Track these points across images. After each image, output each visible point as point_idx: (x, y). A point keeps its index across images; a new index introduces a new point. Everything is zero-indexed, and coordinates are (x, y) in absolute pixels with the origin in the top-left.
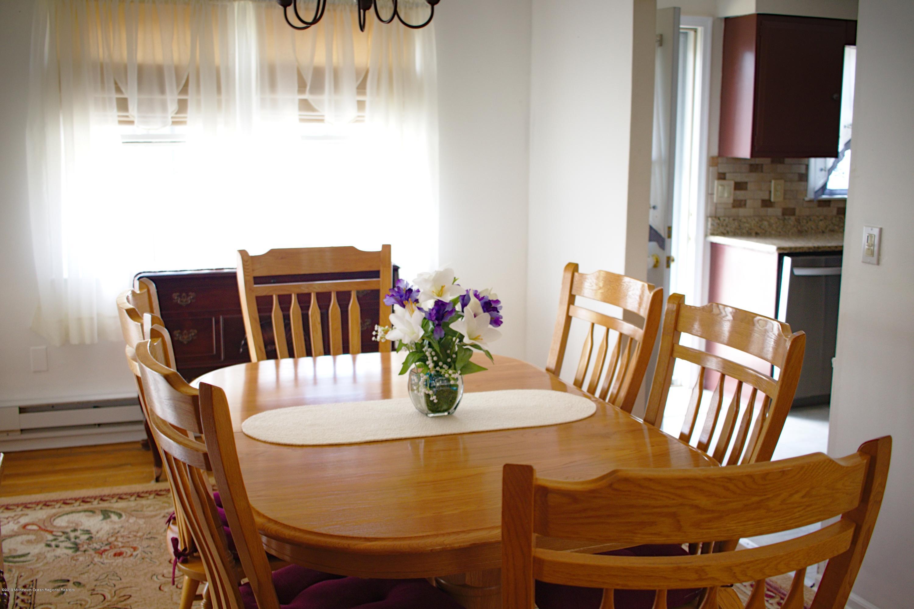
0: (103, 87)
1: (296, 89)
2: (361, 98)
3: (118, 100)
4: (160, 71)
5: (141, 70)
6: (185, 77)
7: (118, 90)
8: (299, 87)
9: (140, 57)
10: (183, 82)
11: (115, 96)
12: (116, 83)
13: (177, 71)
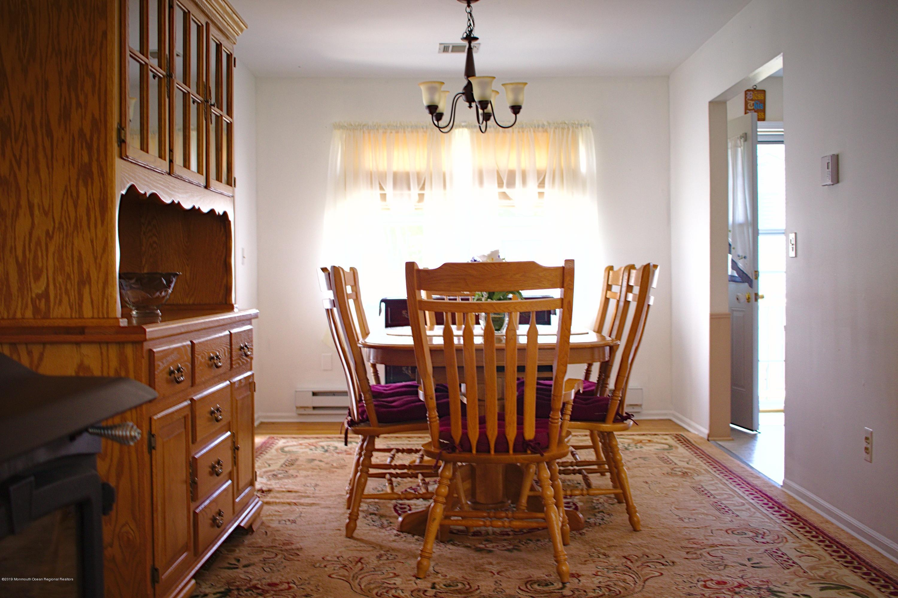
0: (372, 187)
1: (496, 185)
2: (541, 190)
3: (381, 194)
4: (407, 175)
5: (396, 176)
6: (423, 179)
7: (381, 188)
8: (499, 183)
9: (396, 167)
10: (422, 182)
11: (379, 192)
12: (380, 184)
13: (419, 176)
